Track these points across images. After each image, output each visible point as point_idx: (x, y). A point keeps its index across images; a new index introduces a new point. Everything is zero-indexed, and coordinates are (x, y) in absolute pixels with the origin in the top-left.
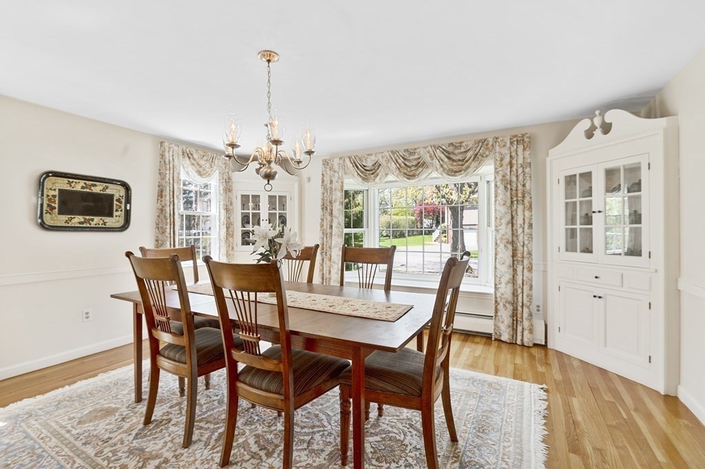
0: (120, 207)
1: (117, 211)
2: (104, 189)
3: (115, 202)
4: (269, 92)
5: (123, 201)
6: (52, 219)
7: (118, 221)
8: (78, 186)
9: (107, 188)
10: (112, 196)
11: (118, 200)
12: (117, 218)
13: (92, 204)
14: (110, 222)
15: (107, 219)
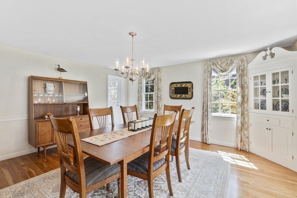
0: (190, 91)
1: (189, 92)
2: (185, 85)
3: (189, 89)
4: (133, 46)
5: (191, 88)
6: (173, 96)
7: (190, 96)
8: (179, 86)
9: (186, 85)
10: (188, 87)
11: (190, 88)
12: (189, 95)
13: (182, 91)
14: (187, 96)
15: (186, 95)
